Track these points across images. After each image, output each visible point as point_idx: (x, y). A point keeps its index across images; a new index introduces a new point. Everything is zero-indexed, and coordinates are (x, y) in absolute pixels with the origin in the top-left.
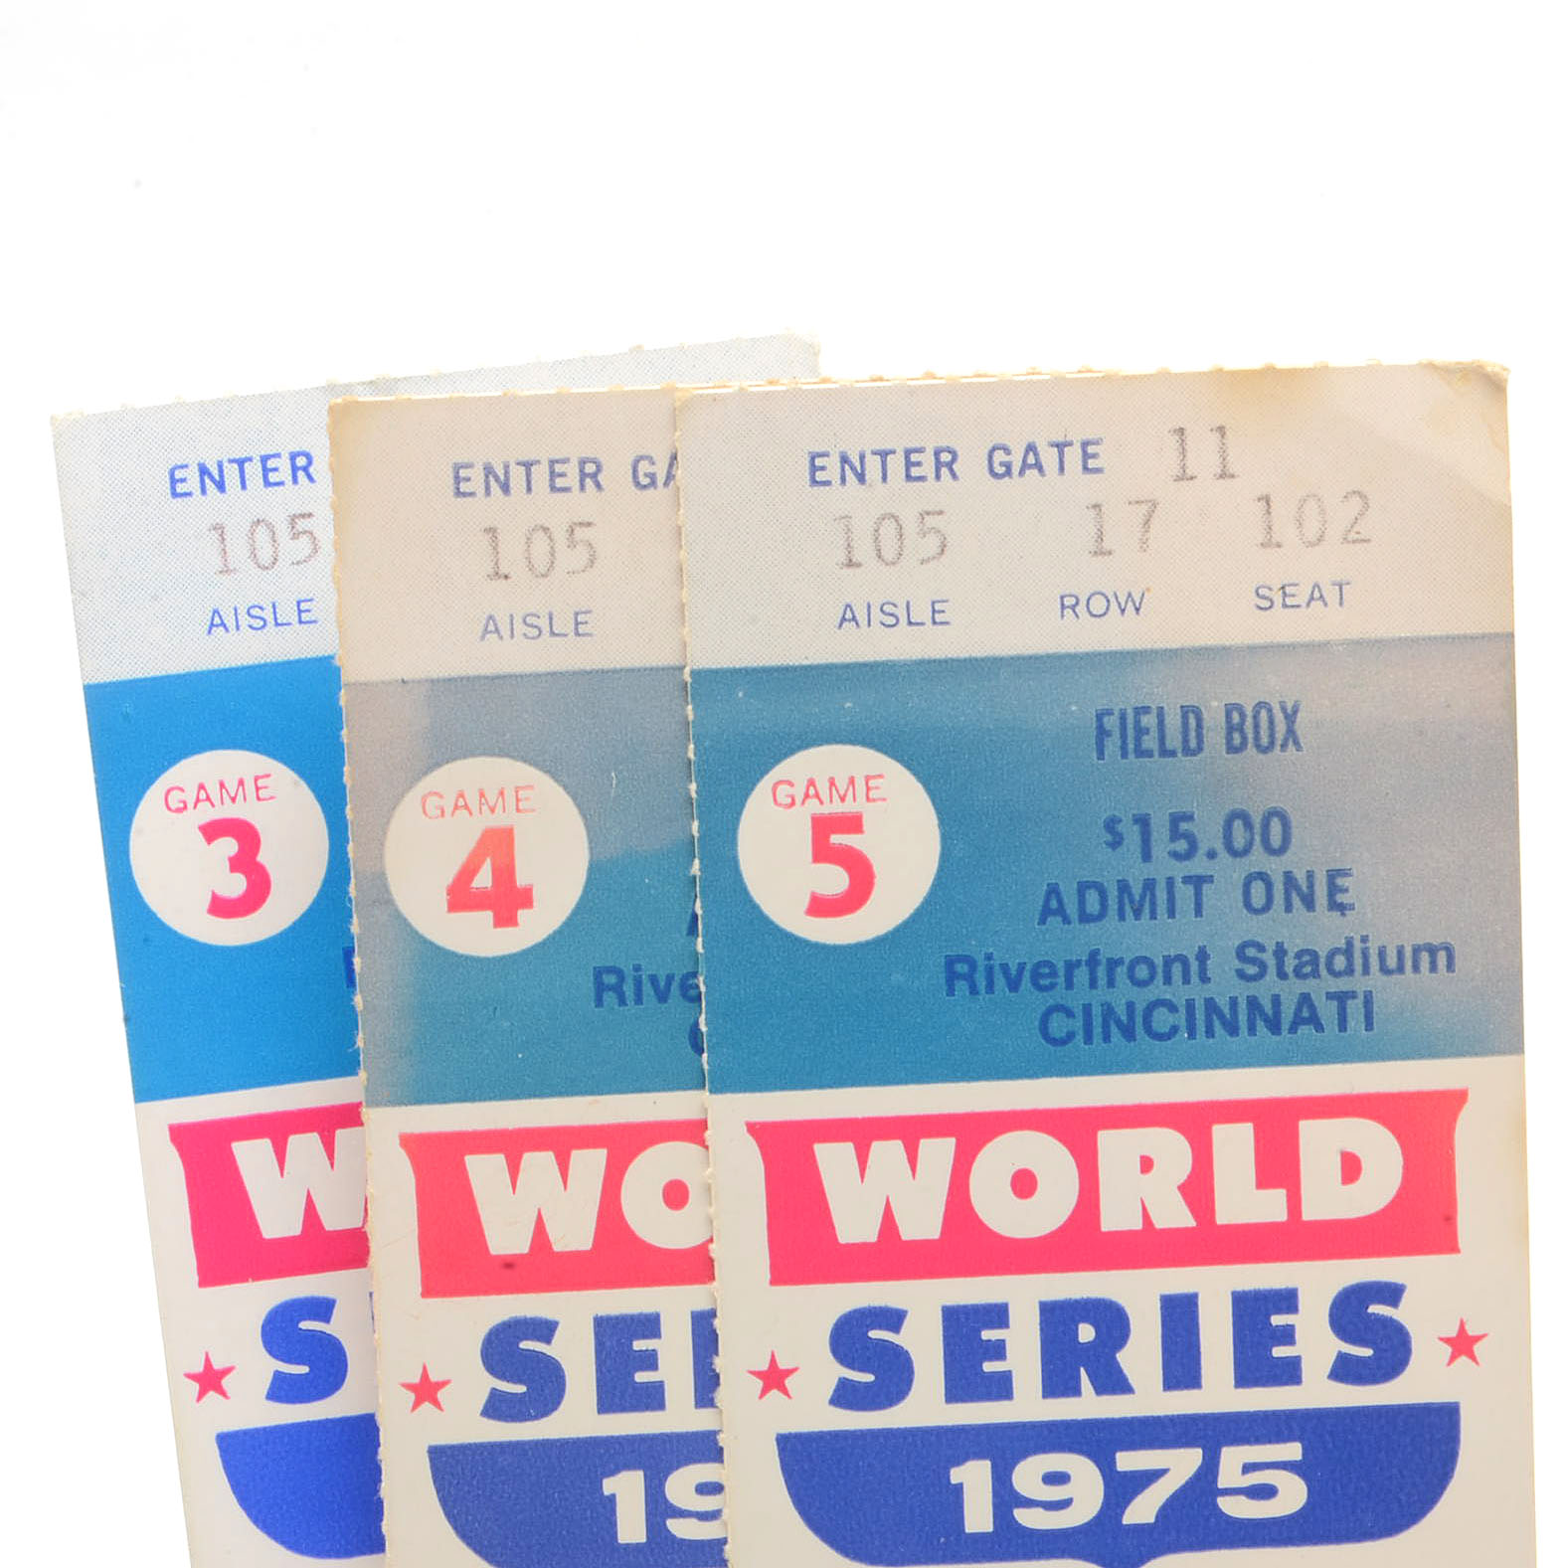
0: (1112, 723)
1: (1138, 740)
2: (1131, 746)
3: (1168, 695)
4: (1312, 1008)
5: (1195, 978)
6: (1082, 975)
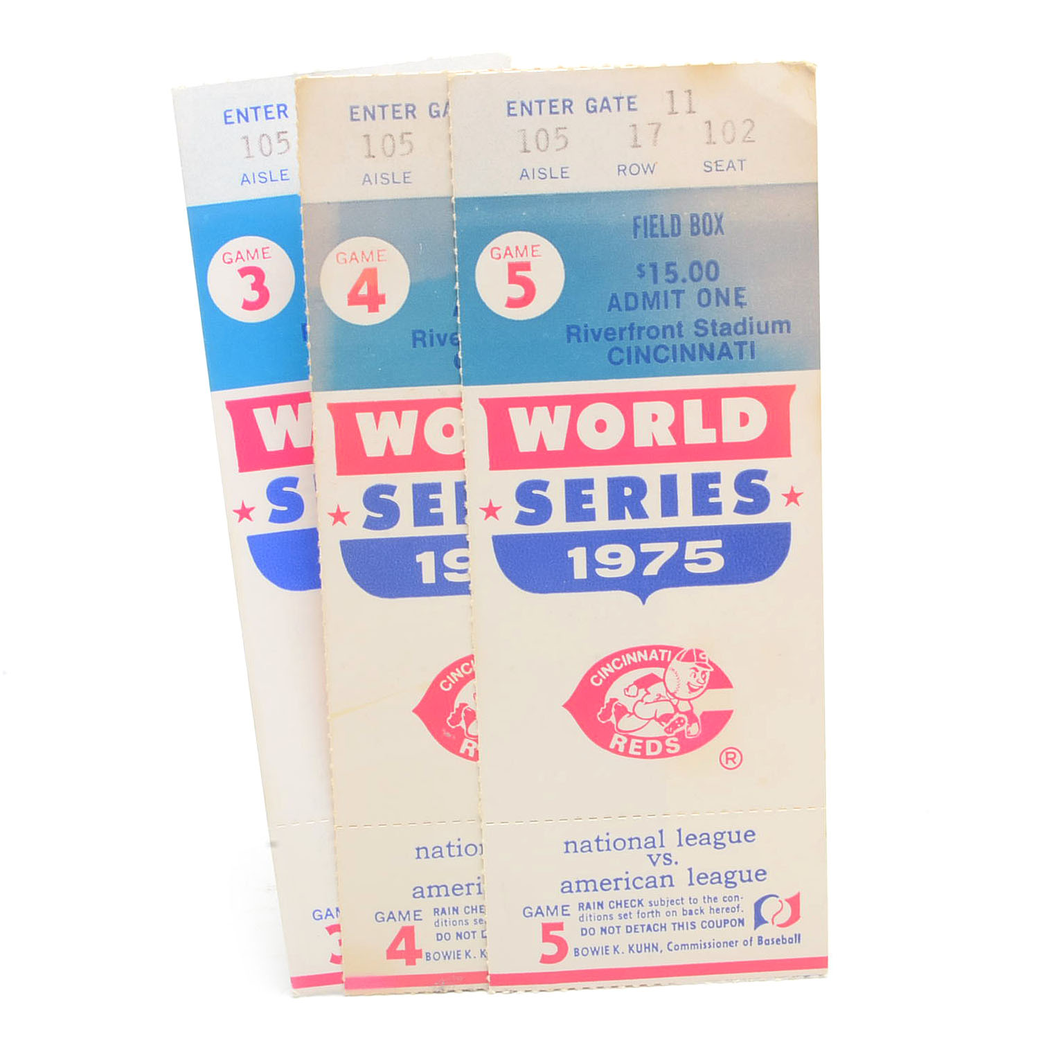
0: (640, 222)
1: (652, 230)
2: (649, 233)
3: (664, 209)
4: (728, 348)
5: (676, 336)
6: (626, 334)
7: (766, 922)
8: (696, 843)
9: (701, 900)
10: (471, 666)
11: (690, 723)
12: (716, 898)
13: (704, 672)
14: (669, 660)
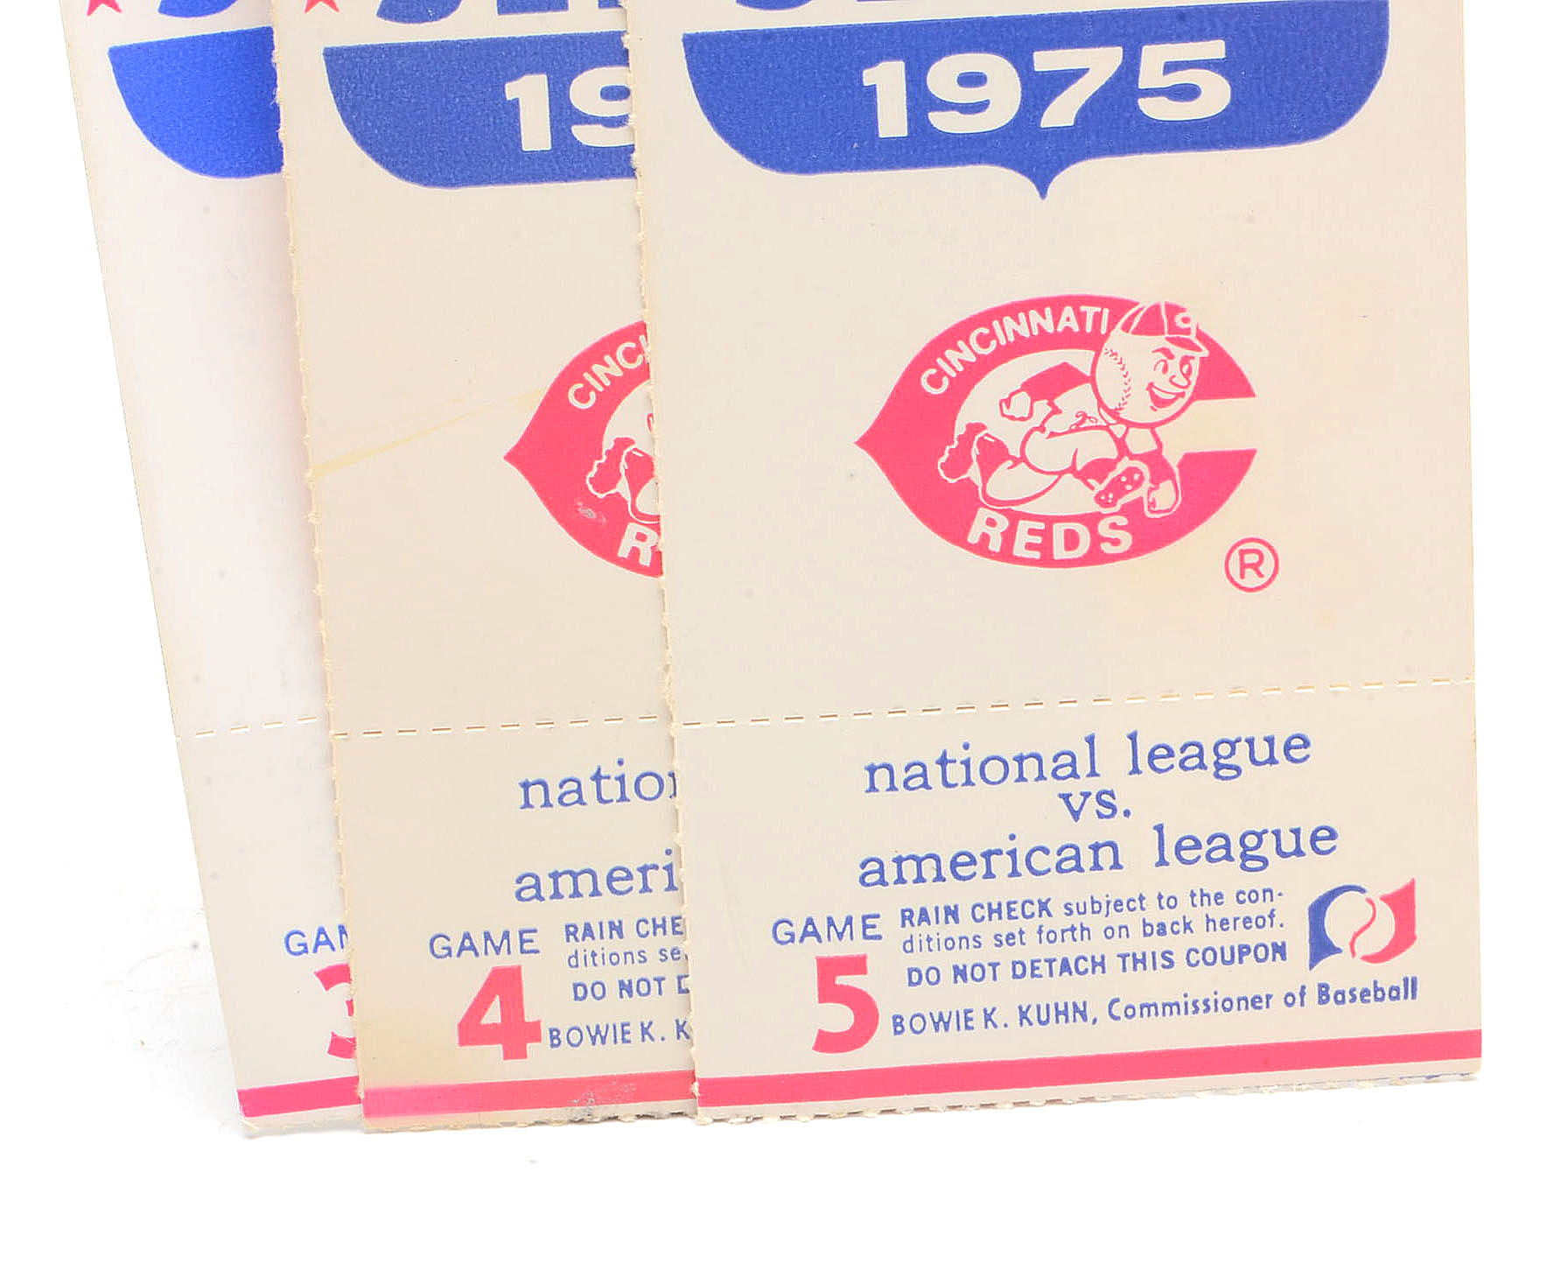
7: (1338, 951)
8: (1172, 767)
9: (1184, 900)
10: (639, 350)
11: (1156, 481)
12: (1219, 896)
13: (1185, 360)
14: (1103, 331)
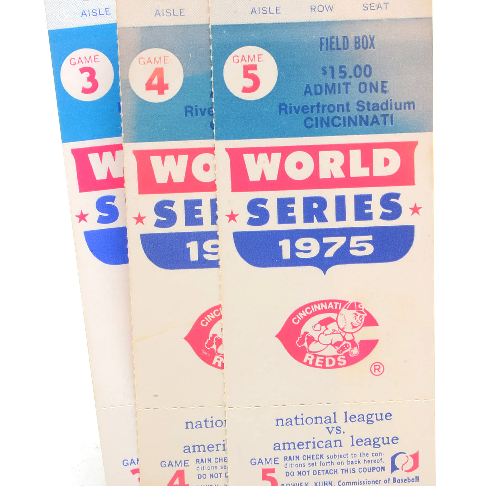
0: (324, 41)
1: (331, 45)
2: (329, 47)
3: (339, 33)
4: (377, 119)
5: (345, 110)
6: (315, 109)
7: (398, 469)
8: (356, 421)
9: (358, 455)
10: (219, 311)
11: (353, 347)
12: (367, 454)
13: (361, 316)
14: (340, 308)
